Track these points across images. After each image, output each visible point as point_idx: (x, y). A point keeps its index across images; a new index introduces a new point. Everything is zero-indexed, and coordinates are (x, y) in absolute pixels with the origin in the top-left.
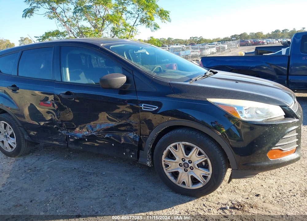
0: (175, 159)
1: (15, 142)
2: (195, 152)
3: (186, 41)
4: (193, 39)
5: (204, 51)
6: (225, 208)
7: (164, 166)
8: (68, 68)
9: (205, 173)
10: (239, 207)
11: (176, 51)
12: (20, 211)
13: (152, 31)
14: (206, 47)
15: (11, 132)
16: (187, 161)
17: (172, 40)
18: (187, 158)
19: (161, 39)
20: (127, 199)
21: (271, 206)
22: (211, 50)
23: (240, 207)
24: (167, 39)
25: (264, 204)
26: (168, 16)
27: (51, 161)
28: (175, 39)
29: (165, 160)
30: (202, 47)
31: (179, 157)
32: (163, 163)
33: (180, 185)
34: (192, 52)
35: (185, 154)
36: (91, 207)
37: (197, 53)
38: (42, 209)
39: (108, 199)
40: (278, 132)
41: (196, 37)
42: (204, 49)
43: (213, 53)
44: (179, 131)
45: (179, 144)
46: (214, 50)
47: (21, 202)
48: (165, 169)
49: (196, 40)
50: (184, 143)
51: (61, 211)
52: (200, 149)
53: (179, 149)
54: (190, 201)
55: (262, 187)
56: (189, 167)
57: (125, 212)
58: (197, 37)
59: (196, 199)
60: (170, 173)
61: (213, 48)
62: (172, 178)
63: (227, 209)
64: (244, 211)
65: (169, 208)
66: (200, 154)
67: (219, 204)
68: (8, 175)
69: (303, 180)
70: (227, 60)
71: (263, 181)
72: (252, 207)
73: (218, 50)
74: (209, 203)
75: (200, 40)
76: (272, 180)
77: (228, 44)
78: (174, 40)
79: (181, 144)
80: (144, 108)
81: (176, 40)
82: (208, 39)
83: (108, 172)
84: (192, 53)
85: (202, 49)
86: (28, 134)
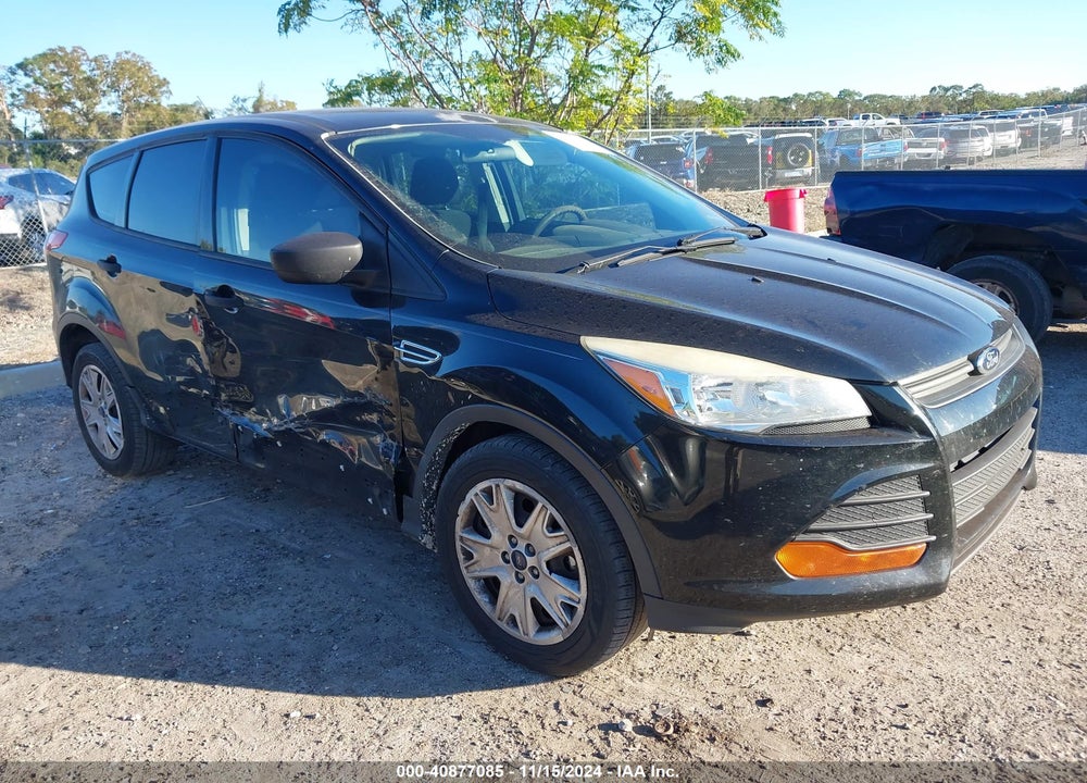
0: (487, 535)
1: (121, 432)
2: (541, 518)
3: (911, 103)
4: (942, 93)
5: (964, 145)
6: (617, 728)
7: (461, 557)
8: (246, 210)
9: (568, 595)
10: (668, 728)
11: (848, 144)
12: (37, 634)
13: (709, 70)
14: (976, 127)
15: (111, 398)
16: (521, 547)
17: (857, 98)
18: (522, 536)
19: (810, 94)
20: (335, 648)
21: (785, 748)
22: (997, 138)
23: (671, 731)
24: (835, 95)
25: (767, 735)
26: (775, 15)
27: (211, 498)
28: (869, 94)
29: (464, 535)
30: (956, 128)
31: (499, 531)
32: (458, 544)
33: (503, 625)
34: (911, 145)
35: (513, 521)
36: (220, 653)
37: (933, 150)
38: (93, 638)
39: (284, 638)
40: (819, 480)
41: (954, 87)
42: (964, 134)
43: (1003, 152)
44: (500, 443)
45: (498, 486)
46: (1011, 138)
47: (56, 610)
48: (462, 566)
49: (954, 98)
50: (510, 482)
51: (134, 652)
52: (552, 510)
53: (498, 504)
54: (522, 683)
55: (806, 676)
56: (528, 566)
57: (304, 684)
58: (961, 87)
59: (546, 681)
60: (478, 579)
61: (1005, 130)
62: (482, 599)
63: (622, 731)
64: (674, 747)
65: (438, 695)
66: (554, 526)
67: (608, 709)
68: (73, 528)
69: (986, 675)
70: (928, 187)
71: (826, 657)
72: (712, 740)
73: (1028, 140)
74: (580, 700)
75: (971, 97)
76: (865, 657)
77: (1075, 115)
78: (865, 98)
79: (502, 486)
80: (405, 355)
81: (871, 98)
82: (1007, 93)
83: (341, 554)
84: (911, 151)
85: (955, 137)
86: (149, 410)
